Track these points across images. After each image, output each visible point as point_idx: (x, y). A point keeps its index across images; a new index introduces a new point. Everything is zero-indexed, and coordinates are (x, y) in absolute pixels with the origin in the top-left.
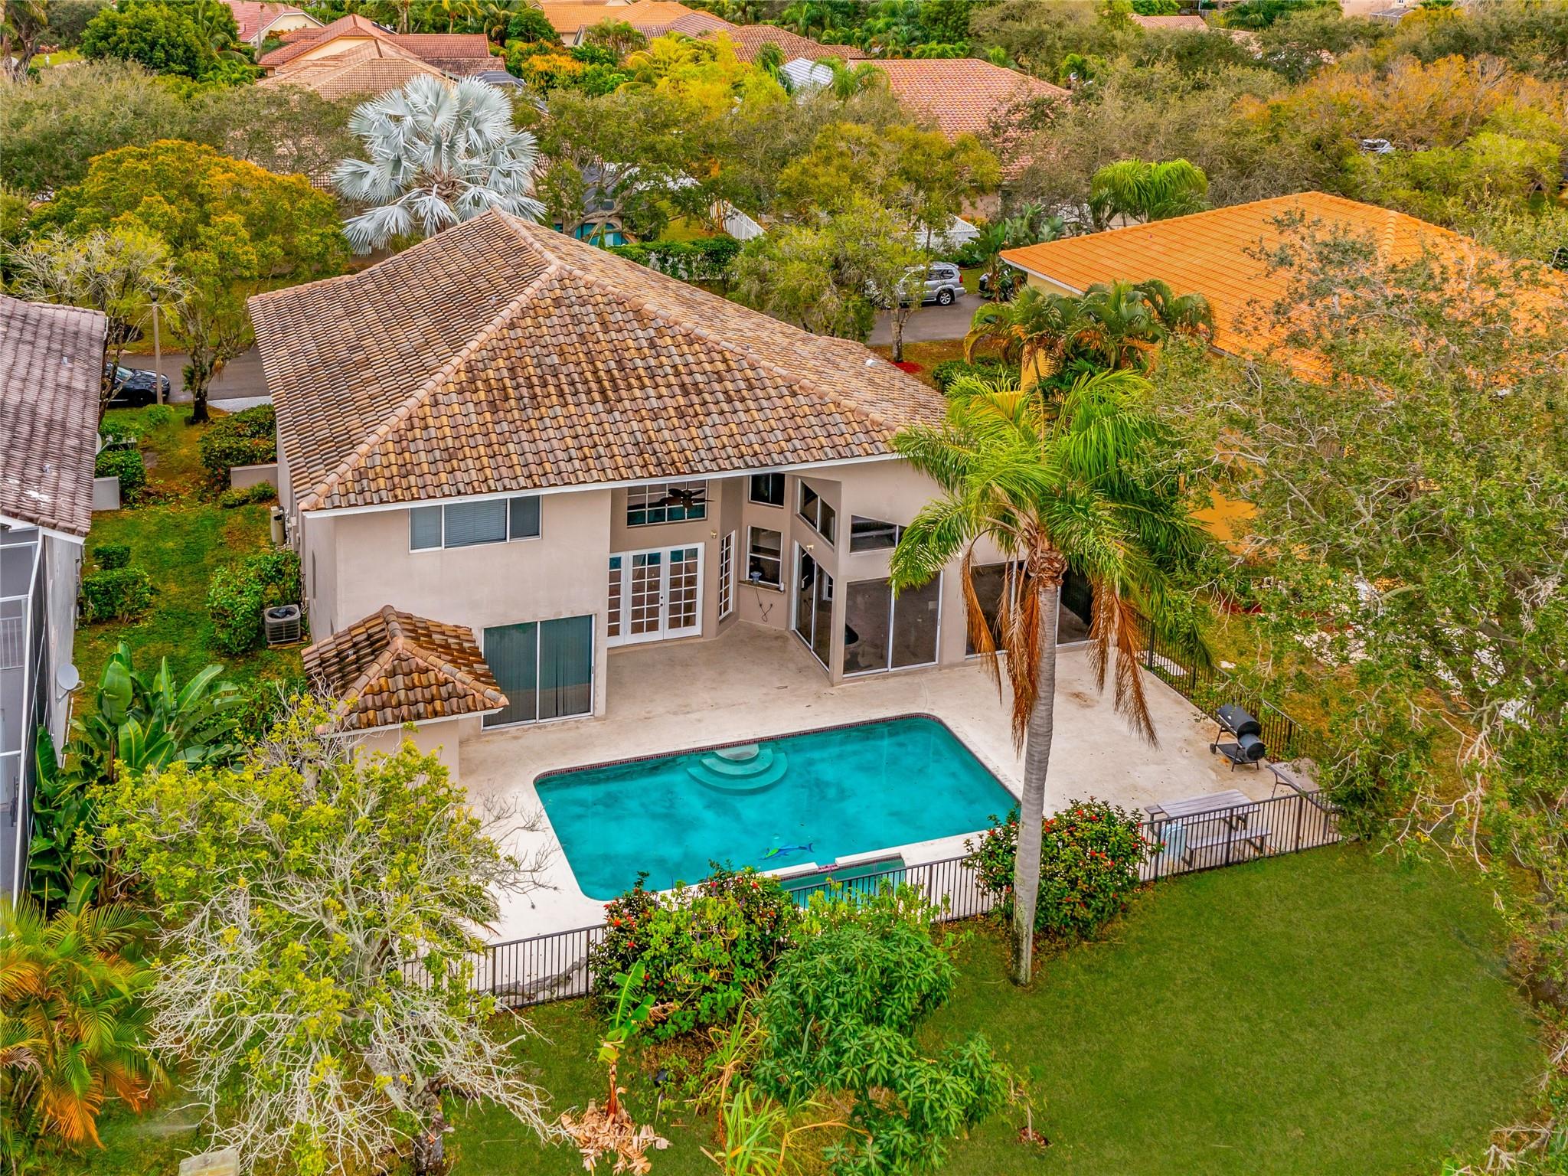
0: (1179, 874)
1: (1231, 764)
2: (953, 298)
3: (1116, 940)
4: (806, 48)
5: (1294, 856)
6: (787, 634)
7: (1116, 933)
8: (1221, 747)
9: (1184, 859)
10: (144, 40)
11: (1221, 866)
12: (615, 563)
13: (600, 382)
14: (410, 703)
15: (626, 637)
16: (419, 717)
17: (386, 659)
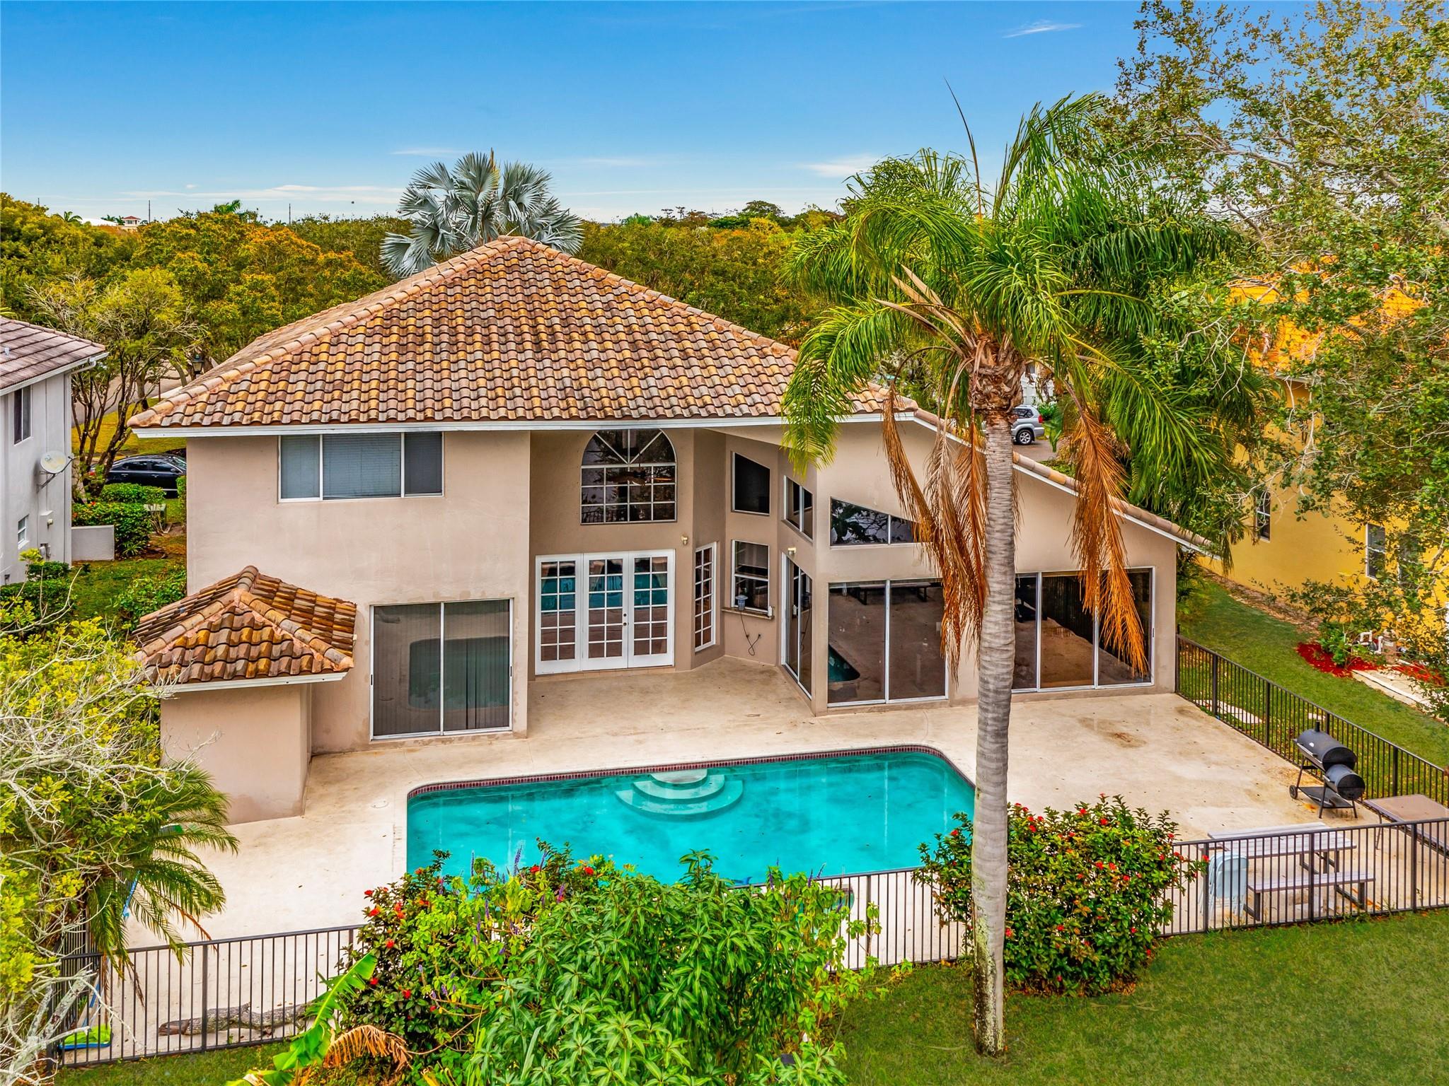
0: (1240, 928)
1: (1317, 811)
2: (1033, 438)
3: (1141, 1005)
5: (1410, 914)
6: (776, 669)
7: (1142, 995)
8: (1305, 790)
9: (1246, 908)
11: (1300, 923)
12: (569, 570)
13: (537, 334)
14: (227, 660)
15: (582, 662)
16: (234, 676)
17: (215, 612)
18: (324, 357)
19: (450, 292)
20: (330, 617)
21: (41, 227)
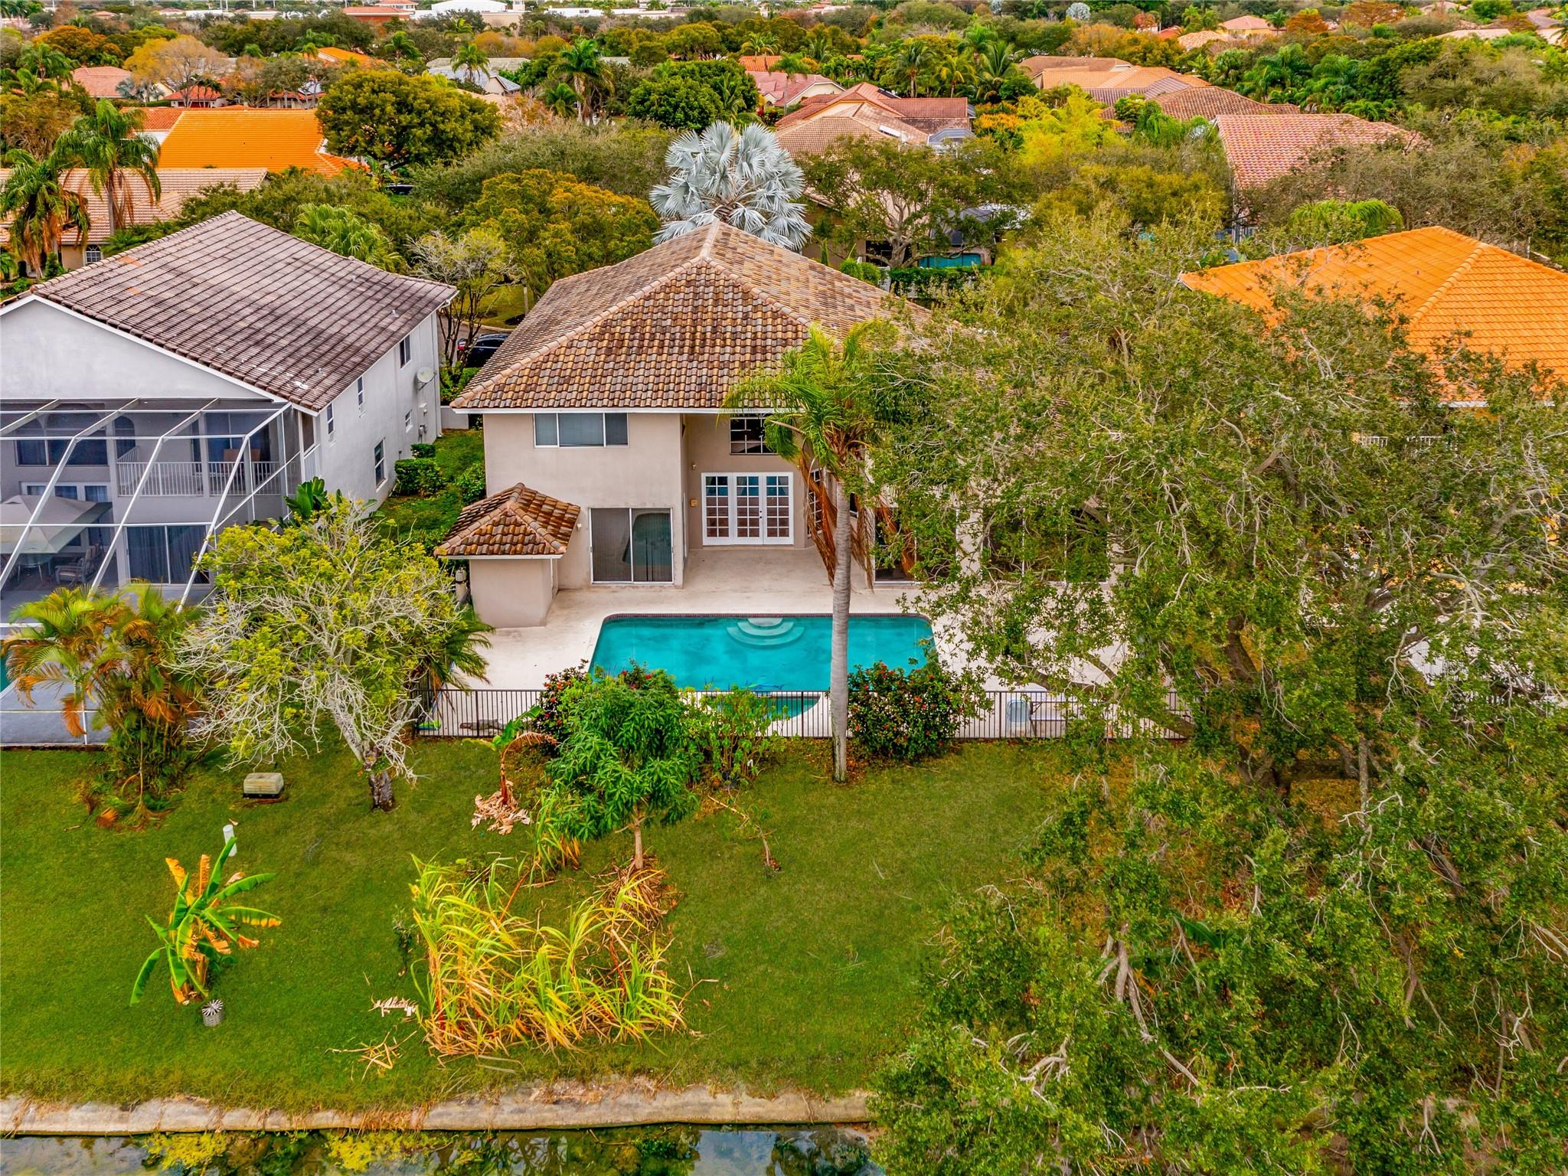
3: (934, 770)
4: (1246, 106)
7: (938, 765)
10: (669, 104)
12: (723, 481)
13: (694, 340)
14: (501, 543)
15: (733, 539)
16: (504, 553)
17: (496, 514)
18: (561, 358)
19: (647, 304)
20: (561, 518)
21: (428, 102)
